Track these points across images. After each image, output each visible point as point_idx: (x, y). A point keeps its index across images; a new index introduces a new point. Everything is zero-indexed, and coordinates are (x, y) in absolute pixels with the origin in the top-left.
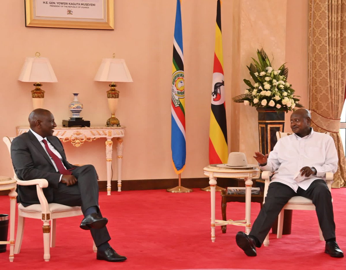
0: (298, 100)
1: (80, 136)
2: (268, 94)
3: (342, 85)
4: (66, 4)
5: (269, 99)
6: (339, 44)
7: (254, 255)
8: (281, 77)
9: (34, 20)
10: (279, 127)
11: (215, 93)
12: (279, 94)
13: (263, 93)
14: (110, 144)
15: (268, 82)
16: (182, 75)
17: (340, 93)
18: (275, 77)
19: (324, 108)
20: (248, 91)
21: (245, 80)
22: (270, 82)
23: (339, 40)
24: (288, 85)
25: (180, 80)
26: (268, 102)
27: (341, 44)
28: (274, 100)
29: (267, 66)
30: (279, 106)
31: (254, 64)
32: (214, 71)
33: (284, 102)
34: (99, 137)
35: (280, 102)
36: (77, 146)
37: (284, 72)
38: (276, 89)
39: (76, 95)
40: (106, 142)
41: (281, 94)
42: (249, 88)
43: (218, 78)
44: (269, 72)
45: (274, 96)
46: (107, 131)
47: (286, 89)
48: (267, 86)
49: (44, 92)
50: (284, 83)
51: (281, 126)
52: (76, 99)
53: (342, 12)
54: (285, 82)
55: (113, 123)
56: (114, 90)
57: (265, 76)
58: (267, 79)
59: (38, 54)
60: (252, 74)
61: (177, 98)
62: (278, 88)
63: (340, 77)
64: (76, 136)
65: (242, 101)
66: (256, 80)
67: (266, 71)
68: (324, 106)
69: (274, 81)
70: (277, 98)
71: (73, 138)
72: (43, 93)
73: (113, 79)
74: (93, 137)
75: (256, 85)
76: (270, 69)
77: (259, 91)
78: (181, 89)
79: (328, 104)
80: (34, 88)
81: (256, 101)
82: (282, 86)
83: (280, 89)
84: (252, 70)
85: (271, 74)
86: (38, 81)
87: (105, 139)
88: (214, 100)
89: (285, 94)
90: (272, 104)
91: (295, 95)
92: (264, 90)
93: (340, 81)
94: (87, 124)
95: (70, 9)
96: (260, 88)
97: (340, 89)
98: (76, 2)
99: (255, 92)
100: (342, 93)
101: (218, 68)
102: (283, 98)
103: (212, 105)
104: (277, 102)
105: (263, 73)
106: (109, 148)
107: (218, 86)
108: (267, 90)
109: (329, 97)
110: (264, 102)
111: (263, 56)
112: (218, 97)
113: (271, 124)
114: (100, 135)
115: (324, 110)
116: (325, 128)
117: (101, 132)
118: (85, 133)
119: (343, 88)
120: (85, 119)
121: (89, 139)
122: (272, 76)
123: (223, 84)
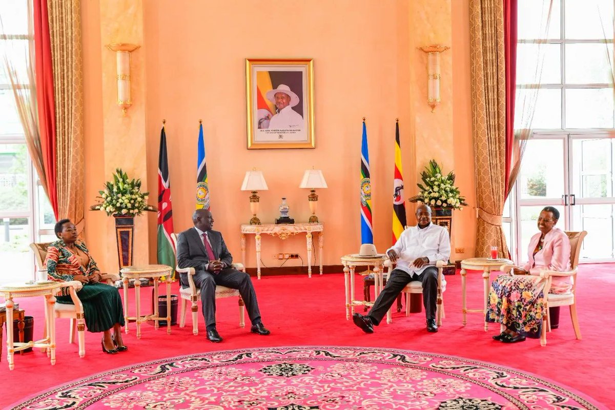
0: (464, 200)
1: (285, 231)
2: (437, 195)
3: (502, 188)
4: (278, 131)
5: (436, 199)
6: (498, 155)
7: (371, 332)
8: (449, 182)
9: (254, 144)
10: (447, 222)
11: (396, 195)
12: (445, 195)
13: (433, 195)
14: (310, 237)
15: (437, 186)
16: (368, 182)
17: (501, 194)
18: (442, 182)
19: (489, 206)
20: (421, 193)
21: (418, 184)
22: (439, 186)
23: (498, 152)
24: (454, 187)
25: (366, 185)
26: (436, 201)
27: (500, 155)
28: (441, 200)
29: (437, 173)
30: (445, 205)
31: (426, 171)
32: (395, 178)
33: (449, 201)
34: (301, 231)
35: (445, 201)
36: (283, 238)
37: (451, 178)
38: (443, 191)
39: (284, 199)
40: (307, 236)
41: (447, 195)
42: (422, 190)
43: (397, 183)
44: (438, 177)
45: (441, 196)
46: (307, 227)
47: (452, 191)
48: (436, 189)
49: (259, 197)
50: (450, 187)
51: (449, 221)
52: (284, 202)
53: (498, 130)
54: (451, 185)
55: (313, 220)
56: (314, 195)
57: (435, 181)
58: (436, 183)
59: (255, 169)
60: (424, 179)
61: (364, 200)
62: (445, 190)
63: (500, 181)
64: (282, 231)
65: (416, 201)
66: (427, 184)
67: (436, 177)
68: (488, 204)
69: (442, 185)
70: (444, 198)
71: (280, 233)
72: (258, 199)
73: (313, 186)
74: (296, 232)
75: (427, 188)
76: (439, 176)
77: (430, 193)
78: (368, 192)
79: (491, 203)
80: (252, 194)
81: (427, 201)
82: (448, 189)
83: (446, 191)
84: (425, 176)
85: (439, 179)
86: (254, 189)
87: (306, 233)
88: (395, 201)
89: (450, 195)
90: (439, 203)
91: (461, 195)
92: (434, 192)
93: (500, 184)
94: (291, 222)
95: (280, 134)
96: (431, 190)
97: (501, 191)
98: (285, 129)
99: (426, 194)
100: (502, 194)
101: (398, 175)
102: (448, 198)
103: (394, 205)
104: (443, 202)
105: (433, 179)
106: (309, 240)
107: (398, 189)
108: (435, 192)
109: (492, 197)
110: (433, 202)
111: (434, 165)
112: (398, 198)
113: (440, 219)
114: (302, 230)
115: (489, 208)
116: (490, 222)
117: (302, 228)
118: (290, 228)
119: (503, 190)
120: (291, 218)
121: (293, 233)
122: (440, 180)
123: (402, 187)
